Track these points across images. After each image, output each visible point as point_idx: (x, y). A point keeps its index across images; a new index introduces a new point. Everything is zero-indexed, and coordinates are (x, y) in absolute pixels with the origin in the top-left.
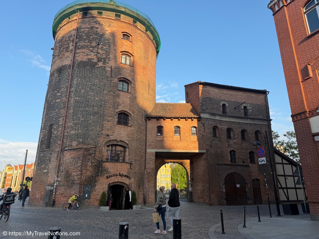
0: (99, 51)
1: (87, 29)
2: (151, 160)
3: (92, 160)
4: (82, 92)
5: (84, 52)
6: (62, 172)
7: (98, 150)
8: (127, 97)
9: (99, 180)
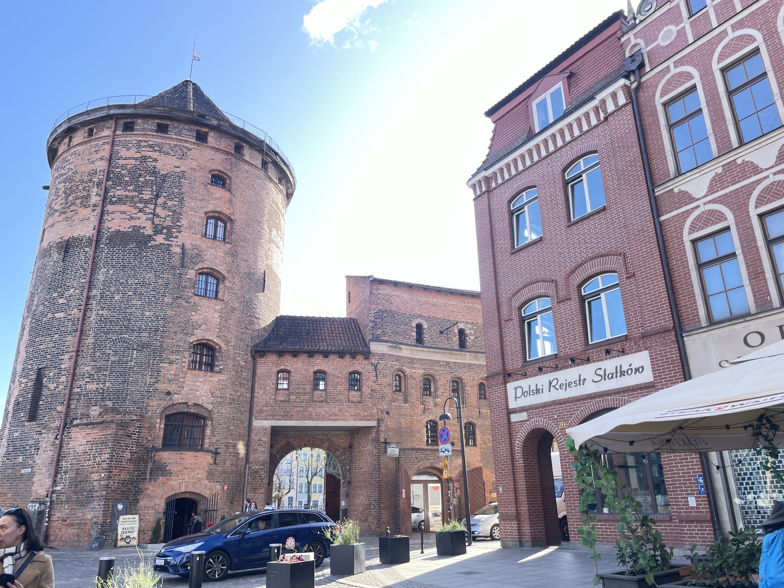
0: (159, 210)
1: (133, 162)
2: (260, 445)
3: (132, 447)
4: (116, 298)
5: (124, 213)
6: (66, 472)
7: (147, 425)
8: (214, 309)
9: (146, 489)
